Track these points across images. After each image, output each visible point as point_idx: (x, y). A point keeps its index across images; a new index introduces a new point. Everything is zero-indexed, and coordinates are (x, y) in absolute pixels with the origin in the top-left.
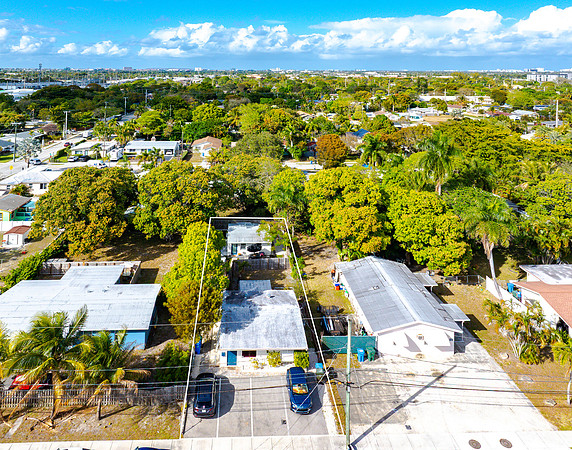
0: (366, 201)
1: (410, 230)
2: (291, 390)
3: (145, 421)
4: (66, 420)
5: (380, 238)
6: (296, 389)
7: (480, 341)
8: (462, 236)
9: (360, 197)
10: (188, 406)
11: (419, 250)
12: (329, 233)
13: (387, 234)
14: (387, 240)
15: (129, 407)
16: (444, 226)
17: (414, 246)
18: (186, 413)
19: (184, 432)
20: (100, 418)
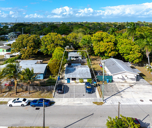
0: (110, 41)
1: (124, 49)
2: (86, 87)
3: (43, 94)
4: (20, 93)
5: (114, 52)
6: (88, 87)
7: (144, 79)
8: (140, 51)
9: (109, 40)
10: (55, 91)
11: (126, 56)
12: (99, 51)
13: (117, 51)
14: (117, 53)
15: (38, 91)
16: (134, 48)
17: (125, 55)
18: (55, 93)
19: (54, 97)
20: (30, 93)
